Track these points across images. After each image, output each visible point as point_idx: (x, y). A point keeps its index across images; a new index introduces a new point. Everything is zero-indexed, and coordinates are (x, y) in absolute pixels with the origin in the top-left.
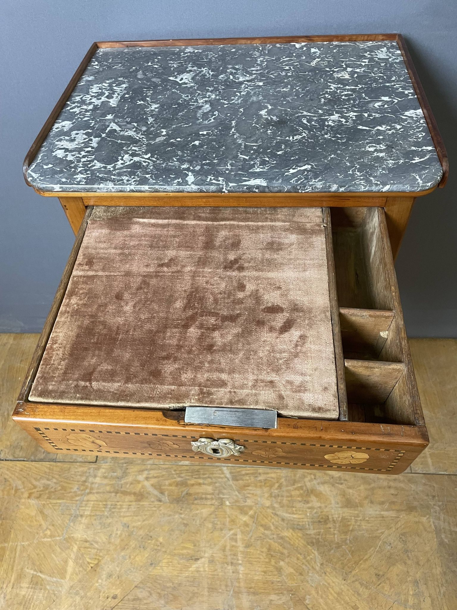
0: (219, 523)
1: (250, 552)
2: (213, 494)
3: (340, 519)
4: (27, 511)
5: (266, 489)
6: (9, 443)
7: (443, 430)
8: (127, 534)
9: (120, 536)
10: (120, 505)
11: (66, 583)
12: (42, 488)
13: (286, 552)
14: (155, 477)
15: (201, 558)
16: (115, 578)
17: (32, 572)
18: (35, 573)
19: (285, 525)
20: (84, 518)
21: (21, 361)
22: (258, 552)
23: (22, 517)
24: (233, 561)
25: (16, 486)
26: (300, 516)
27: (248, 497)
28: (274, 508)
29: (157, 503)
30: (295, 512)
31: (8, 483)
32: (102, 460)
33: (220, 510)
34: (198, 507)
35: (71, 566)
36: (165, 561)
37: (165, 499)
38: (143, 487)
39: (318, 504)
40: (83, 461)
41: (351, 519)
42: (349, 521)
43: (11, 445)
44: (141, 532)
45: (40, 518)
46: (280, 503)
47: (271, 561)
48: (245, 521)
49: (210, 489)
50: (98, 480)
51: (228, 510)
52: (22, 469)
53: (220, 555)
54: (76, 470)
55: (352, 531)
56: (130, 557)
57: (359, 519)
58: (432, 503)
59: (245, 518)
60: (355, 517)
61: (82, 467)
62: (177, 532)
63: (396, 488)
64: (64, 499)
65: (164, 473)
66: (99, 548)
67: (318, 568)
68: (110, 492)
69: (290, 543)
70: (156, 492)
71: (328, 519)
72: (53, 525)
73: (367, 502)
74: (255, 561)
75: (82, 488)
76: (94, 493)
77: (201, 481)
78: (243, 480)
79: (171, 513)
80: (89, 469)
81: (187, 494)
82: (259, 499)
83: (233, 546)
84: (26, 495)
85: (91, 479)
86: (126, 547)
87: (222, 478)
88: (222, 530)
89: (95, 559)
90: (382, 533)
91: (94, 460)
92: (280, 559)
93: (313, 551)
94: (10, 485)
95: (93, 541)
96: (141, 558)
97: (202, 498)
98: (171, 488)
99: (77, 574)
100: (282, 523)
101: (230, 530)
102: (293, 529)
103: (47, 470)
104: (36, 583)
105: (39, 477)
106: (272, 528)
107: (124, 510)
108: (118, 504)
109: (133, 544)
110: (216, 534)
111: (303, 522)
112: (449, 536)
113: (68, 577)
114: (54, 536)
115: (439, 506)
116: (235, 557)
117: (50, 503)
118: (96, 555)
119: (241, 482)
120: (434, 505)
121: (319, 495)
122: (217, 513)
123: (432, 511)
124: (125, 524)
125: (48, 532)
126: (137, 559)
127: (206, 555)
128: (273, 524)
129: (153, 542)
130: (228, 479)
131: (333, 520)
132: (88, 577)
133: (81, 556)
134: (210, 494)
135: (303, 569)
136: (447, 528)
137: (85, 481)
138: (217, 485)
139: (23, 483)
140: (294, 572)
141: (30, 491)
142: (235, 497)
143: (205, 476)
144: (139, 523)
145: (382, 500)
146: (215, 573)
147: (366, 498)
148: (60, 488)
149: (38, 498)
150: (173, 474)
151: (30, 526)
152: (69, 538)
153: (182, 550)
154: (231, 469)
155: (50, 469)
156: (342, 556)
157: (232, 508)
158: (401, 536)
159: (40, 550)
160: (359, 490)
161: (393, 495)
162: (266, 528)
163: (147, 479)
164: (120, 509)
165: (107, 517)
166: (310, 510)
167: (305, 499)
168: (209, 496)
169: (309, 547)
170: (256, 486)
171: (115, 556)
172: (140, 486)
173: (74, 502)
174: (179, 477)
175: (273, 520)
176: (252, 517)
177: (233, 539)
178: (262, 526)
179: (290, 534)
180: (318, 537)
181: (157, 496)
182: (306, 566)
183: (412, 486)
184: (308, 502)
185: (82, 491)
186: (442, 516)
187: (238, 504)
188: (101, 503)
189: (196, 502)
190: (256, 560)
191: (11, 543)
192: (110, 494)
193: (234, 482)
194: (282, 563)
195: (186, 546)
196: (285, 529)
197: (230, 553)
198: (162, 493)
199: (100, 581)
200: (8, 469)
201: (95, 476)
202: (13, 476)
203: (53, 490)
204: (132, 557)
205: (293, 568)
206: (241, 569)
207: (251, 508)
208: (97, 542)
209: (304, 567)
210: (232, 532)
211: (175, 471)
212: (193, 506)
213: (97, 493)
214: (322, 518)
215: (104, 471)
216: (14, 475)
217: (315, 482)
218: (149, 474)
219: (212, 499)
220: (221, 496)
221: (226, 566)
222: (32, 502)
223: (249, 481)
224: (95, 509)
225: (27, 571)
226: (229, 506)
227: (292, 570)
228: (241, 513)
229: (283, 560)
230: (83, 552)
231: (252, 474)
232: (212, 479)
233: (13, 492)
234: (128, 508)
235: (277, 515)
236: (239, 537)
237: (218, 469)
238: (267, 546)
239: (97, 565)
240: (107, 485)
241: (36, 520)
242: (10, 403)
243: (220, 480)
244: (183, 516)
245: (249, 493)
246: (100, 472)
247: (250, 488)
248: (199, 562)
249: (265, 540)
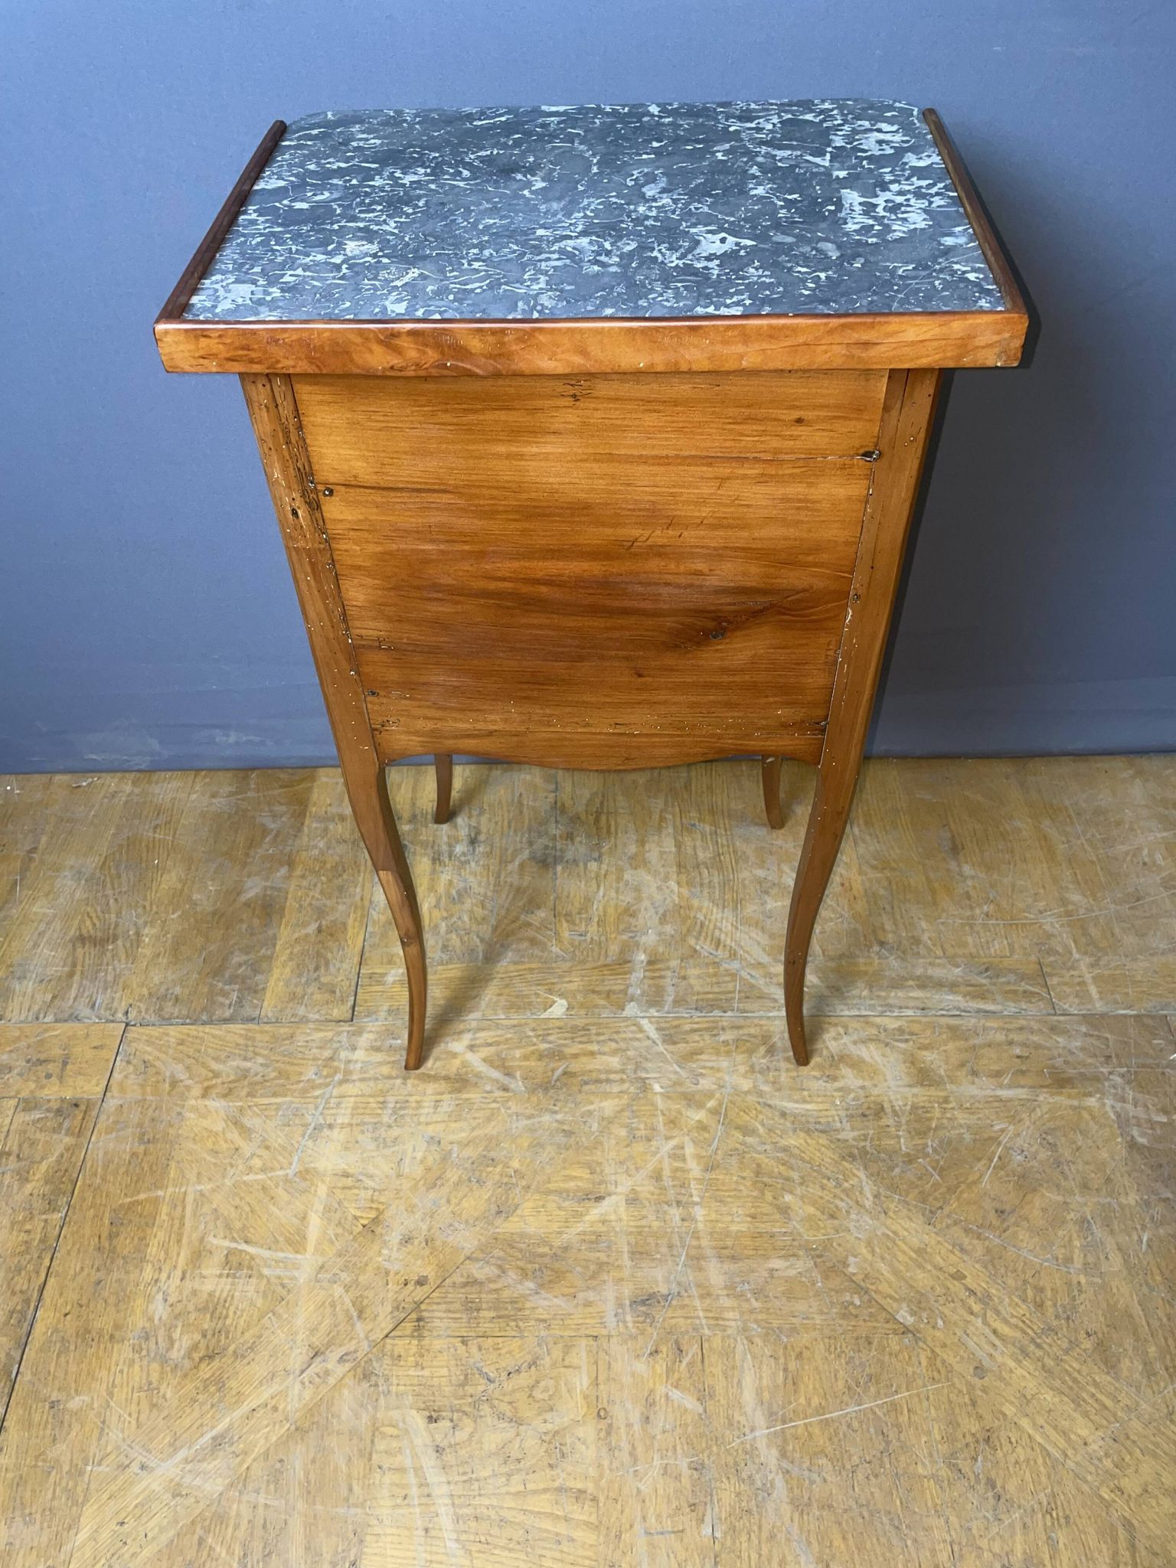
0: (642, 1126)
1: (718, 1179)
2: (623, 1071)
3: (908, 1107)
4: (205, 1123)
5: (740, 1058)
6: (145, 991)
7: (1117, 931)
8: (437, 1157)
9: (421, 1162)
10: (417, 1102)
11: (307, 1262)
12: (232, 1077)
13: (795, 1175)
14: (490, 1045)
15: (610, 1195)
16: (420, 1243)
17: (227, 1243)
18: (234, 1245)
19: (788, 1124)
20: (336, 1131)
21: (156, 827)
22: (735, 1178)
23: (192, 1135)
24: (680, 1198)
25: (172, 1076)
26: (821, 1107)
27: (702, 1075)
28: (761, 1094)
29: (498, 1094)
30: (808, 1099)
31: (151, 1070)
32: (366, 1016)
33: (642, 1102)
34: (592, 1098)
35: (315, 1225)
36: (530, 1204)
37: (518, 1085)
38: (464, 1064)
39: (860, 1083)
40: (322, 1019)
41: (933, 1107)
42: (927, 1112)
43: (150, 994)
44: (470, 1152)
45: (234, 1135)
46: (774, 1083)
47: (763, 1194)
48: (699, 1122)
49: (615, 1062)
50: (359, 1055)
51: (659, 1100)
52: (183, 1040)
53: (652, 1188)
54: (309, 1038)
55: (937, 1128)
56: (448, 1201)
57: (951, 1106)
58: (1105, 1070)
59: (699, 1115)
60: (938, 1102)
61: (322, 1030)
62: (549, 1148)
63: (1024, 1045)
64: (286, 1096)
65: (509, 1036)
66: (377, 1187)
67: (868, 1204)
68: (390, 1077)
69: (802, 1159)
70: (495, 1074)
71: (882, 1108)
72: (267, 1148)
73: (964, 1073)
74: (729, 1196)
75: (325, 1073)
76: (354, 1081)
77: (595, 1047)
78: (687, 1042)
79: (533, 1112)
80: (339, 1034)
81: (565, 1073)
82: (726, 1077)
83: (677, 1169)
84: (197, 1091)
85: (343, 1055)
86: (439, 1183)
87: (638, 1039)
88: (649, 1140)
89: (371, 1208)
90: (1002, 1131)
91: (349, 1016)
92: (783, 1189)
93: (855, 1171)
94: (158, 1073)
95: (361, 1173)
96: (476, 1201)
97: (598, 1081)
98: (527, 1063)
99: (332, 1242)
100: (782, 1121)
101: (668, 1138)
102: (808, 1132)
103: (241, 1041)
104: (235, 1265)
105: (223, 1055)
106: (761, 1130)
107: (426, 1111)
108: (411, 1099)
109: (453, 1175)
110: (639, 1148)
111: (827, 1117)
112: (1150, 1132)
113: (311, 1247)
114: (272, 1169)
115: (1123, 1076)
116: (683, 1191)
117: (256, 1105)
118: (372, 1201)
119: (682, 1046)
120: (1110, 1073)
121: (857, 1064)
122: (635, 1108)
123: (1106, 1084)
124: (432, 1138)
125: (257, 1163)
126: (465, 1204)
127: (620, 1189)
128: (763, 1125)
129: (499, 1169)
130: (654, 1042)
131: (894, 1112)
132: (356, 1245)
133: (337, 1206)
134: (616, 1072)
135: (837, 1207)
136: (1143, 1116)
137: (331, 1059)
138: (630, 1053)
139: (188, 1068)
140: (818, 1213)
141: (206, 1084)
142: (672, 1076)
143: (602, 1038)
144: (464, 1135)
145: (995, 1067)
146: (644, 1223)
147: (962, 1065)
148: (273, 1075)
149: (225, 1096)
150: (529, 1037)
151: (215, 1153)
152: (307, 1171)
153: (564, 1181)
154: (658, 1023)
155: (247, 1038)
156: (920, 1178)
157: (669, 1098)
158: (1044, 1136)
159: (241, 1199)
160: (945, 1051)
161: (1018, 1057)
162: (747, 1131)
163: (472, 1048)
164: (417, 1109)
165: (390, 1126)
166: (841, 1094)
167: (827, 1073)
168: (612, 1076)
169: (844, 1163)
170: (718, 1054)
171: (416, 1201)
172: (457, 1062)
173: (308, 1100)
174: (544, 1041)
175: (761, 1117)
176: (715, 1112)
177: (677, 1155)
178: (737, 1128)
179: (802, 1141)
180: (862, 1144)
181: (497, 1081)
182: (842, 1200)
183: (1059, 1040)
184: (835, 1079)
185: (326, 1077)
186: (1130, 1094)
187: (680, 1089)
188: (371, 1100)
189: (586, 1088)
190: (733, 1193)
191: (170, 1190)
192: (392, 1082)
193: (671, 1048)
194: (788, 1198)
195: (575, 1174)
196: (791, 1133)
197: (671, 1183)
198: (509, 1074)
199: (385, 1252)
200: (149, 1043)
201: (354, 1048)
202: (162, 1056)
203: (259, 1078)
204: (454, 1201)
205: (813, 1205)
206: (699, 1212)
207: (710, 1095)
208: (371, 1177)
209: (838, 1202)
210: (673, 1143)
211: (534, 1030)
212: (579, 1098)
213: (362, 1080)
214: (869, 1108)
215: (372, 1036)
216: (166, 1053)
217: (846, 1039)
218: (476, 1039)
219: (622, 1081)
220: (644, 1075)
221: (666, 1207)
222: (215, 1104)
223: (702, 1044)
224: (360, 1111)
225: (215, 1241)
226: (661, 1094)
227: (811, 1210)
228: (689, 1105)
229: (791, 1192)
230: (342, 1197)
231: (707, 1029)
232: (617, 1042)
233: (167, 1086)
234: (436, 1107)
235: (769, 1106)
236: (689, 1150)
237: (629, 1022)
238: (754, 1166)
239: (376, 1221)
240: (380, 1064)
241: (226, 1141)
242: (140, 910)
243: (636, 1044)
244: (559, 1117)
245: (704, 1068)
246: (365, 1039)
247: (703, 1057)
248: (606, 1203)
249: (748, 1156)
